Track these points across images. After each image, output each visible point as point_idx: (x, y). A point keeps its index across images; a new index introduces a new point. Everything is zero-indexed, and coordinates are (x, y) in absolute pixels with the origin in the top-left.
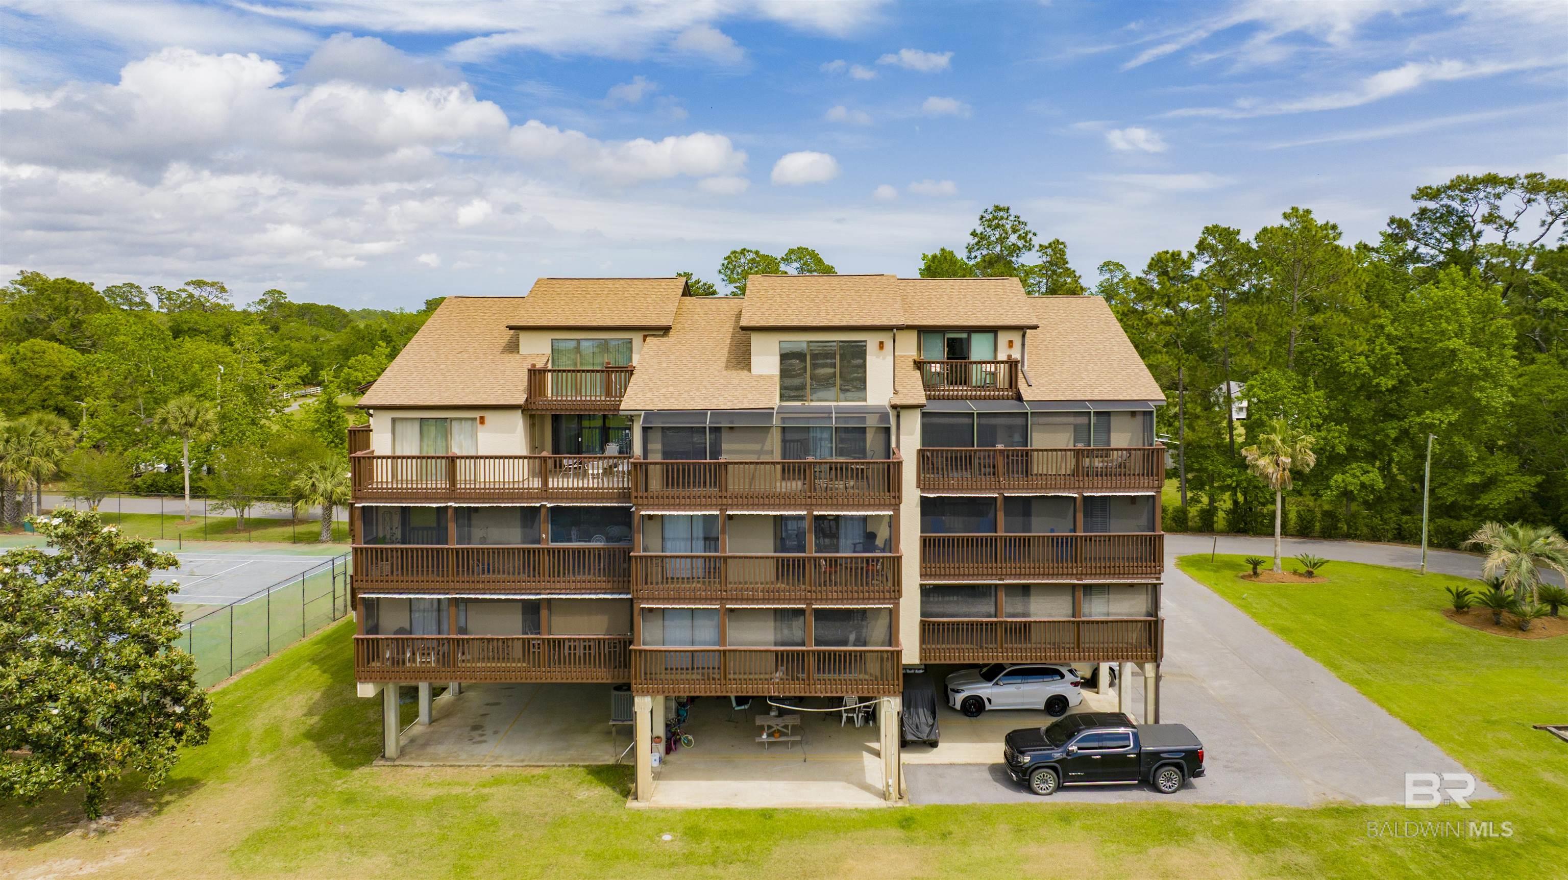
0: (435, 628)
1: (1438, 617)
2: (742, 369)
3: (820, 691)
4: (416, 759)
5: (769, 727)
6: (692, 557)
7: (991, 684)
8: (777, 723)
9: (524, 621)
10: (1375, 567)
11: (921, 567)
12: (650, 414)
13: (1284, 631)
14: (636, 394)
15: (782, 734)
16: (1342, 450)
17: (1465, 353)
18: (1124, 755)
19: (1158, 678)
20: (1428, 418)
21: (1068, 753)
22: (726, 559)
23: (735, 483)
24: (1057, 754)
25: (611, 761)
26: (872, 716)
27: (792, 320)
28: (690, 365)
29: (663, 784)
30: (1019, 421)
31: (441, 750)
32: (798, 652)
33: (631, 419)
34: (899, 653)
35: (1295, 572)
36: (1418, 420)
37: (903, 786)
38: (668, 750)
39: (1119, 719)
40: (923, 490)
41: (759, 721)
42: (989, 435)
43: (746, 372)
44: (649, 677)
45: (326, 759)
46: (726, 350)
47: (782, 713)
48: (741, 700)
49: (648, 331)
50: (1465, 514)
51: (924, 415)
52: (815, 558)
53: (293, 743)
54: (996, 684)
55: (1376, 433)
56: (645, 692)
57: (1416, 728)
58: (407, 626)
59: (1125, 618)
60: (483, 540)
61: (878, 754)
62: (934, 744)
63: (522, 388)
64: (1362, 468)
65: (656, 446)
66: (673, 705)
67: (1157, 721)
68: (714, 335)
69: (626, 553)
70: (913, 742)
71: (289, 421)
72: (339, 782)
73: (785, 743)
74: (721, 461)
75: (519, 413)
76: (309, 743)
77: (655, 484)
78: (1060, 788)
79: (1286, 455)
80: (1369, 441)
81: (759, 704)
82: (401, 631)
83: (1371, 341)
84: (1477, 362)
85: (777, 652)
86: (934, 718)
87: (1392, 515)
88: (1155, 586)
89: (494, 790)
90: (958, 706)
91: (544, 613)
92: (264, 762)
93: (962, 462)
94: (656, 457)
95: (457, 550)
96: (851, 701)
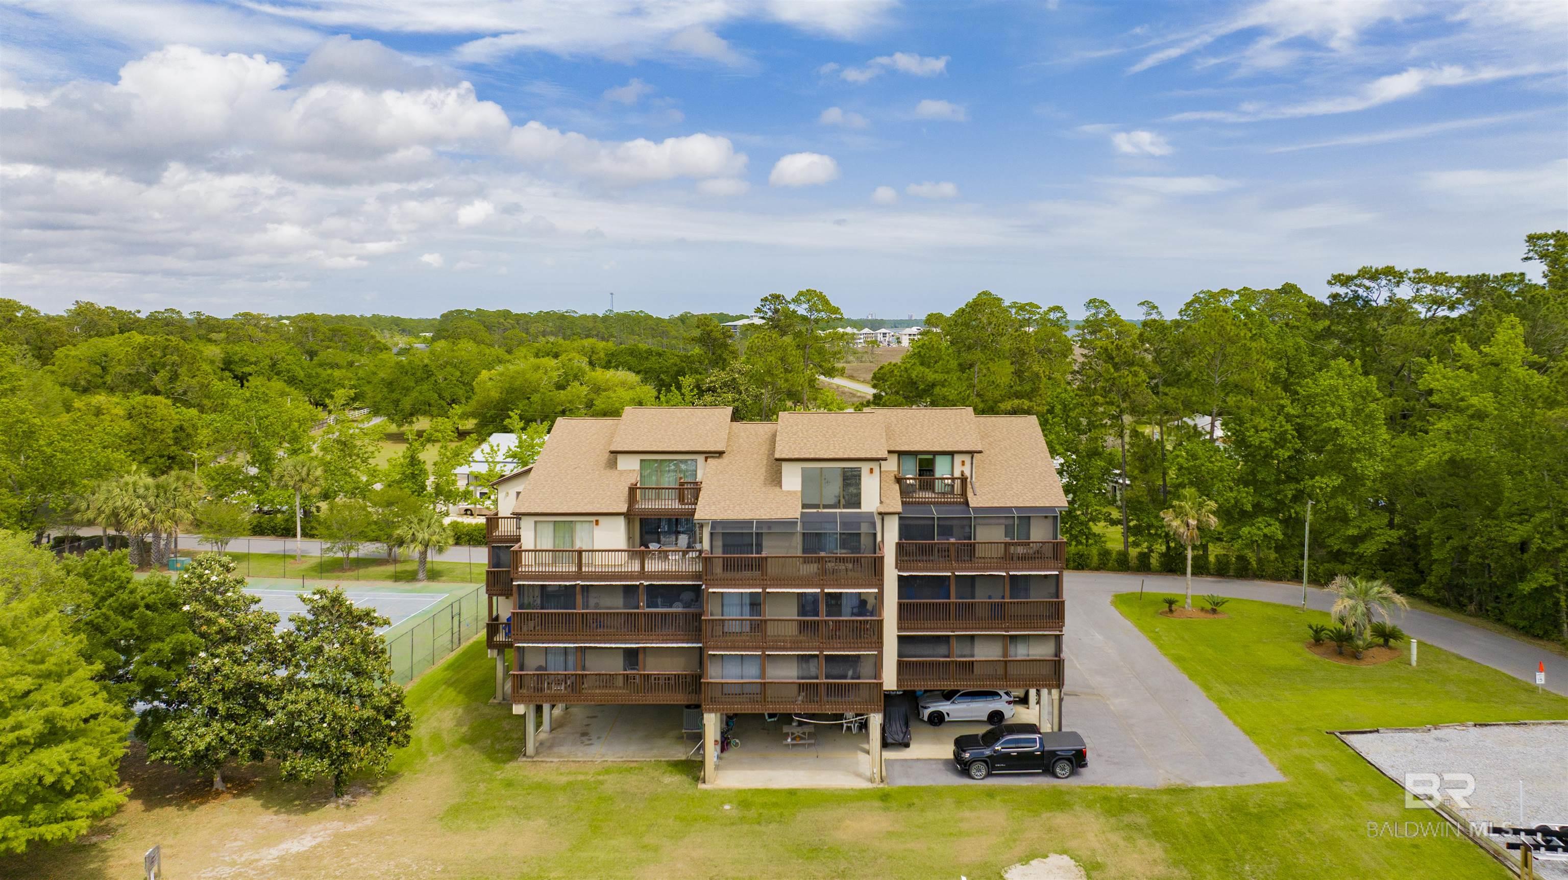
0: (563, 665)
1: (1298, 647)
2: (775, 486)
3: (829, 710)
4: (548, 757)
5: (793, 734)
6: (742, 620)
7: (949, 703)
8: (798, 731)
9: (624, 661)
10: (1268, 604)
11: (898, 623)
12: (715, 524)
13: (1178, 660)
14: (704, 507)
15: (802, 738)
16: (1249, 508)
17: (1347, 430)
18: (1033, 752)
19: (1061, 700)
20: (1317, 482)
21: (995, 751)
22: (766, 621)
23: (772, 569)
24: (988, 752)
25: (684, 758)
26: (864, 726)
27: (810, 453)
28: (740, 482)
29: (721, 774)
30: (965, 522)
31: (564, 750)
32: (814, 684)
33: (701, 526)
34: (881, 684)
35: (1202, 609)
36: (1310, 483)
37: (884, 774)
38: (723, 750)
39: (1032, 728)
40: (899, 571)
41: (786, 729)
42: (946, 531)
43: (778, 488)
44: (713, 700)
45: (483, 757)
46: (764, 469)
47: (800, 724)
48: (771, 716)
49: (709, 455)
50: (1348, 559)
51: (900, 518)
52: (825, 621)
53: (455, 746)
54: (953, 702)
55: (1279, 492)
56: (710, 711)
57: (1248, 734)
58: (544, 665)
59: (1038, 658)
60: (597, 606)
61: (868, 753)
62: (907, 745)
63: (623, 499)
64: (1266, 521)
65: (719, 543)
66: (725, 717)
67: (1060, 729)
68: (755, 456)
69: (698, 616)
70: (892, 744)
71: (375, 471)
72: (498, 773)
73: (803, 745)
74: (763, 555)
75: (622, 517)
76: (467, 746)
77: (718, 569)
78: (989, 775)
79: (1193, 517)
80: (1273, 499)
81: (787, 718)
82: (539, 668)
83: (1274, 419)
84: (1354, 438)
85: (800, 684)
86: (907, 728)
87: (1291, 560)
88: (1059, 636)
89: (606, 777)
90: (926, 719)
91: (641, 657)
92: (438, 759)
93: (926, 551)
94: (718, 553)
95: (583, 614)
96: (849, 715)
